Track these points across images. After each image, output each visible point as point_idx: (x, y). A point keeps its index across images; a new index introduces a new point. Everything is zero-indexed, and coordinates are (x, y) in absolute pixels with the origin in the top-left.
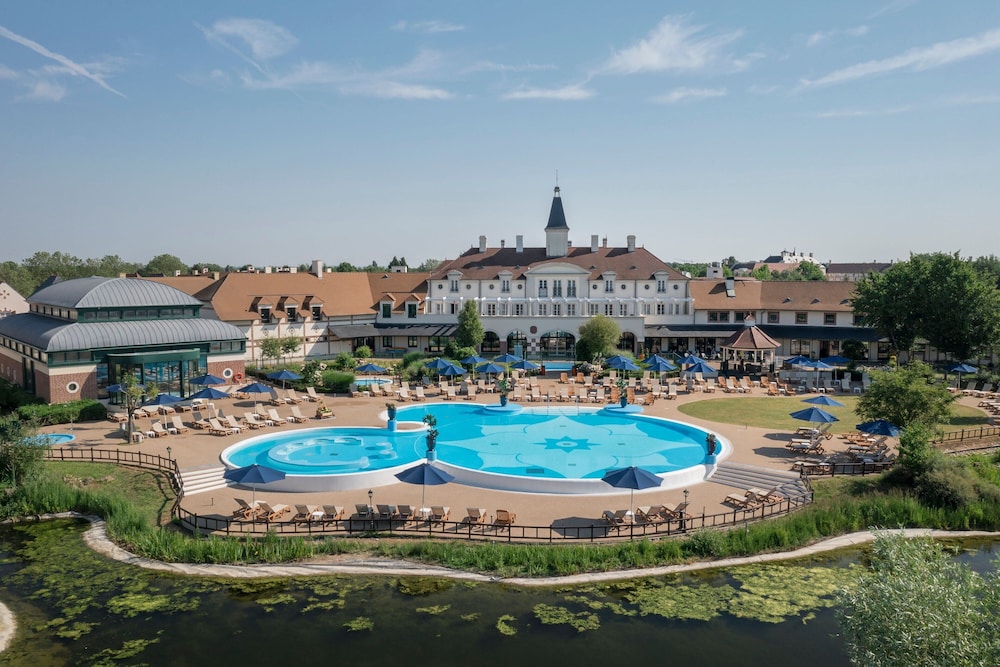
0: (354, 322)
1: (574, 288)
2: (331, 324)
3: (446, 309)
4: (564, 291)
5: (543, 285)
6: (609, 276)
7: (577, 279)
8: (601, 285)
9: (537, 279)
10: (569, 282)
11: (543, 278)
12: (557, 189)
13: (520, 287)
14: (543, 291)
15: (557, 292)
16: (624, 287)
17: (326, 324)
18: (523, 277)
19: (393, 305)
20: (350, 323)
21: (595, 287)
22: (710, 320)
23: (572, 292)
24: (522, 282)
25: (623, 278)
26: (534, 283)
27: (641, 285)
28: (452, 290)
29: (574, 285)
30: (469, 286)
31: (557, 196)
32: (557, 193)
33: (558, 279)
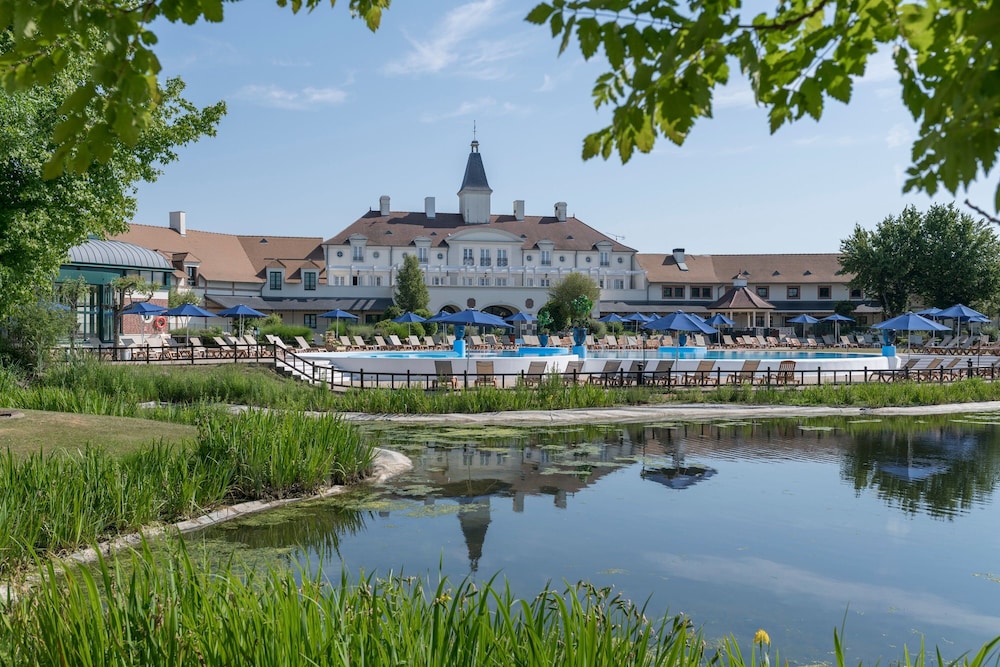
0: (236, 293)
1: (506, 260)
2: (209, 292)
3: (348, 281)
4: (494, 261)
5: (468, 255)
6: (546, 247)
7: (508, 248)
8: (536, 256)
9: (461, 248)
10: (499, 251)
11: (468, 246)
12: (475, 144)
13: (440, 257)
14: (469, 260)
15: (486, 261)
16: (562, 259)
17: (203, 291)
18: (444, 244)
19: (286, 274)
20: (230, 293)
21: (529, 258)
22: (665, 296)
23: (503, 262)
24: (443, 251)
25: (561, 248)
26: (457, 251)
27: (582, 257)
28: (355, 259)
29: (505, 255)
30: (376, 255)
31: (475, 151)
32: (475, 149)
33: (485, 247)
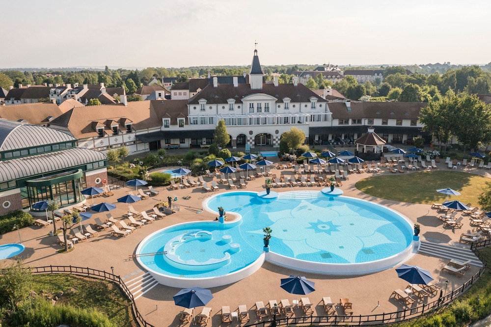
0: (149, 131)
1: (268, 108)
2: (137, 134)
3: (199, 121)
4: (263, 109)
5: (252, 106)
6: (287, 101)
7: (270, 103)
8: (282, 105)
9: (248, 103)
11: (251, 102)
12: (256, 51)
13: (239, 107)
14: (252, 109)
15: (259, 109)
16: (294, 106)
17: (134, 134)
18: (240, 102)
19: (170, 120)
20: (147, 133)
21: (279, 106)
22: (340, 124)
24: (240, 105)
25: (294, 101)
26: (247, 105)
27: (303, 105)
28: (201, 110)
29: (268, 105)
30: (211, 108)
31: (256, 55)
32: (256, 53)
33: (259, 102)
